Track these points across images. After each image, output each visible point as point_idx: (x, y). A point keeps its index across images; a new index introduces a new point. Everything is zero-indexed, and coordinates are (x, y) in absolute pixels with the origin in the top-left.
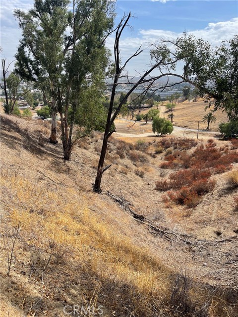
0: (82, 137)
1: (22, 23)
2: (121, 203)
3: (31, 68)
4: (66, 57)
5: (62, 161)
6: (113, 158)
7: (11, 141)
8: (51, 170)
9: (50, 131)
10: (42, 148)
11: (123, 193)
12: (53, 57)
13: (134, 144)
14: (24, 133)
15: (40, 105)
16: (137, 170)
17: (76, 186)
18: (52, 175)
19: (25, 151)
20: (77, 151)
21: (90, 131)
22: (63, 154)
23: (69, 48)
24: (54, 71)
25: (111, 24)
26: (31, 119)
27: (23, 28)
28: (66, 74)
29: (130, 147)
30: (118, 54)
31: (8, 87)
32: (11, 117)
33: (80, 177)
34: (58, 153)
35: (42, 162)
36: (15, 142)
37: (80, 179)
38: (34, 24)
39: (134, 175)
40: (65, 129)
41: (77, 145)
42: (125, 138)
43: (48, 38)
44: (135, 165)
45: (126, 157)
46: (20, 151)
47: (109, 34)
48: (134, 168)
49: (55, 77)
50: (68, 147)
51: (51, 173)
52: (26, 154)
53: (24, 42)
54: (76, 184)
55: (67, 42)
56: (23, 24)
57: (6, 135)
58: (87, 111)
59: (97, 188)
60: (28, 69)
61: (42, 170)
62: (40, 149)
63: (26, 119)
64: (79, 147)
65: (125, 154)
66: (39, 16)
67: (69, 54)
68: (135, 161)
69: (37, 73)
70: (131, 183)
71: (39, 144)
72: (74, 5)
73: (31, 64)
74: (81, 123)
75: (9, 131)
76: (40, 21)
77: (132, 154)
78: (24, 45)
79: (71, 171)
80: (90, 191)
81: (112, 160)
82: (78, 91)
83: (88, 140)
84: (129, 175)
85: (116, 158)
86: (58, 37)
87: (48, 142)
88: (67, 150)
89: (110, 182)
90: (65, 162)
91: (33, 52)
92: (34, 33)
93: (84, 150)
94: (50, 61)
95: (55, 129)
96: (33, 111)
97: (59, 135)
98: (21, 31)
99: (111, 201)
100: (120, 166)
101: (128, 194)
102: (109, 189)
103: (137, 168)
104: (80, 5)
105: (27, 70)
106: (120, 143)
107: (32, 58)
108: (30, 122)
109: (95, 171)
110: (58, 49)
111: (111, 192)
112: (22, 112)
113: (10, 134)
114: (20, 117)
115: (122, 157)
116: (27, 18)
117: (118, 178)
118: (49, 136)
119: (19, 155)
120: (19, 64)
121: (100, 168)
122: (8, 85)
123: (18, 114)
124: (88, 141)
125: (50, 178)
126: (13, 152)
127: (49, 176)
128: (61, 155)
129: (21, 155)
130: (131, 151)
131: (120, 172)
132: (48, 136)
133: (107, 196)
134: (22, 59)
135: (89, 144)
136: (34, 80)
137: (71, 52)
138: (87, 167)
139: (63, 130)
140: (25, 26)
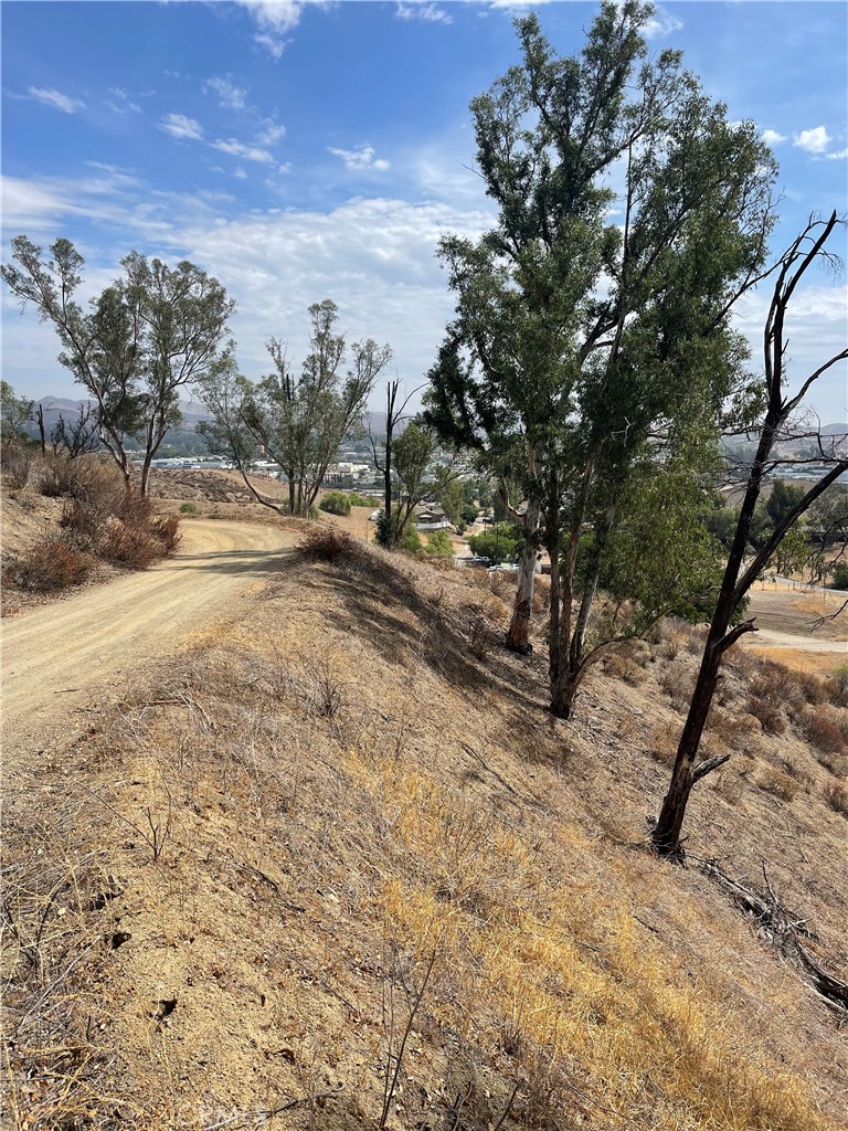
0: (619, 639)
1: (459, 276)
2: (766, 920)
3: (472, 409)
4: (586, 368)
5: (543, 718)
6: (734, 726)
7: (389, 637)
8: (507, 748)
9: (508, 610)
10: (480, 667)
11: (775, 876)
12: (546, 371)
13: (822, 679)
14: (429, 610)
15: (480, 519)
16: (837, 789)
17: (589, 819)
18: (508, 765)
19: (428, 672)
20: (597, 686)
21: (651, 621)
22: (547, 693)
23: (598, 341)
24: (543, 415)
25: (754, 253)
26: (452, 567)
27: (462, 288)
28: (583, 425)
29: (805, 691)
30: (779, 353)
31: (396, 466)
32: (396, 559)
33: (604, 784)
34: (532, 686)
35: (478, 715)
36: (402, 641)
37: (606, 796)
38: (494, 274)
39: (821, 806)
40: (561, 606)
41: (599, 665)
42: (786, 653)
43: (535, 317)
44: (829, 767)
45: (789, 727)
46: (413, 671)
47: (744, 288)
48: (823, 777)
49: (545, 436)
50: (567, 668)
51: (505, 757)
52: (429, 682)
53: (459, 331)
54: (589, 811)
55: (595, 321)
56: (462, 277)
57: (378, 617)
58: (646, 548)
59: (666, 838)
60: (464, 410)
61: (476, 745)
62: (474, 670)
63: (437, 567)
64: (606, 672)
65: (784, 718)
66: (513, 248)
67: (597, 359)
68: (825, 751)
69: (489, 423)
70: (808, 839)
71: (471, 651)
72: (629, 207)
73: (473, 395)
74: (619, 591)
75: (386, 603)
76: (516, 266)
77: (814, 719)
78: (459, 340)
79: (574, 758)
80: (639, 846)
81: (731, 733)
82: (620, 480)
83: (641, 648)
84: (799, 803)
85: (746, 729)
86: (570, 310)
87: (500, 645)
88: (564, 681)
89: (718, 820)
90: (552, 723)
91: (484, 360)
92: (493, 302)
93: (621, 687)
94: (536, 383)
95: (526, 602)
96: (459, 539)
97: (538, 624)
98: (454, 297)
99: (722, 902)
100: (762, 763)
101: (796, 884)
102: (713, 852)
103: (833, 780)
104: (650, 205)
105: (458, 414)
106: (764, 672)
107: (478, 376)
108: (449, 574)
109: (660, 769)
110: (562, 346)
111: (724, 864)
112: (424, 541)
113: (388, 611)
114: (421, 559)
115: (771, 726)
116: (477, 258)
117: (751, 809)
118: (505, 627)
119: (409, 683)
120: (438, 397)
121: (685, 763)
122: (396, 459)
123: (413, 549)
124: (638, 654)
125: (502, 776)
126: (393, 672)
127: (497, 770)
128: (542, 695)
129: (416, 686)
130: (809, 708)
131: (763, 788)
132: (503, 627)
133: (705, 878)
134: (447, 379)
135: (643, 666)
136: (477, 443)
137: (606, 352)
138: (632, 752)
139: (554, 610)
140: (466, 284)
